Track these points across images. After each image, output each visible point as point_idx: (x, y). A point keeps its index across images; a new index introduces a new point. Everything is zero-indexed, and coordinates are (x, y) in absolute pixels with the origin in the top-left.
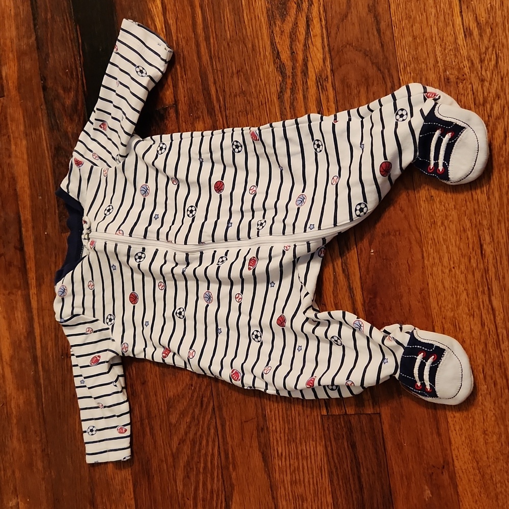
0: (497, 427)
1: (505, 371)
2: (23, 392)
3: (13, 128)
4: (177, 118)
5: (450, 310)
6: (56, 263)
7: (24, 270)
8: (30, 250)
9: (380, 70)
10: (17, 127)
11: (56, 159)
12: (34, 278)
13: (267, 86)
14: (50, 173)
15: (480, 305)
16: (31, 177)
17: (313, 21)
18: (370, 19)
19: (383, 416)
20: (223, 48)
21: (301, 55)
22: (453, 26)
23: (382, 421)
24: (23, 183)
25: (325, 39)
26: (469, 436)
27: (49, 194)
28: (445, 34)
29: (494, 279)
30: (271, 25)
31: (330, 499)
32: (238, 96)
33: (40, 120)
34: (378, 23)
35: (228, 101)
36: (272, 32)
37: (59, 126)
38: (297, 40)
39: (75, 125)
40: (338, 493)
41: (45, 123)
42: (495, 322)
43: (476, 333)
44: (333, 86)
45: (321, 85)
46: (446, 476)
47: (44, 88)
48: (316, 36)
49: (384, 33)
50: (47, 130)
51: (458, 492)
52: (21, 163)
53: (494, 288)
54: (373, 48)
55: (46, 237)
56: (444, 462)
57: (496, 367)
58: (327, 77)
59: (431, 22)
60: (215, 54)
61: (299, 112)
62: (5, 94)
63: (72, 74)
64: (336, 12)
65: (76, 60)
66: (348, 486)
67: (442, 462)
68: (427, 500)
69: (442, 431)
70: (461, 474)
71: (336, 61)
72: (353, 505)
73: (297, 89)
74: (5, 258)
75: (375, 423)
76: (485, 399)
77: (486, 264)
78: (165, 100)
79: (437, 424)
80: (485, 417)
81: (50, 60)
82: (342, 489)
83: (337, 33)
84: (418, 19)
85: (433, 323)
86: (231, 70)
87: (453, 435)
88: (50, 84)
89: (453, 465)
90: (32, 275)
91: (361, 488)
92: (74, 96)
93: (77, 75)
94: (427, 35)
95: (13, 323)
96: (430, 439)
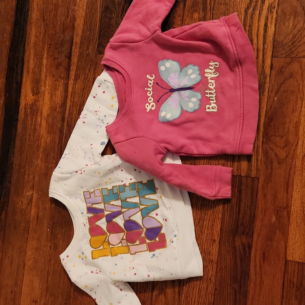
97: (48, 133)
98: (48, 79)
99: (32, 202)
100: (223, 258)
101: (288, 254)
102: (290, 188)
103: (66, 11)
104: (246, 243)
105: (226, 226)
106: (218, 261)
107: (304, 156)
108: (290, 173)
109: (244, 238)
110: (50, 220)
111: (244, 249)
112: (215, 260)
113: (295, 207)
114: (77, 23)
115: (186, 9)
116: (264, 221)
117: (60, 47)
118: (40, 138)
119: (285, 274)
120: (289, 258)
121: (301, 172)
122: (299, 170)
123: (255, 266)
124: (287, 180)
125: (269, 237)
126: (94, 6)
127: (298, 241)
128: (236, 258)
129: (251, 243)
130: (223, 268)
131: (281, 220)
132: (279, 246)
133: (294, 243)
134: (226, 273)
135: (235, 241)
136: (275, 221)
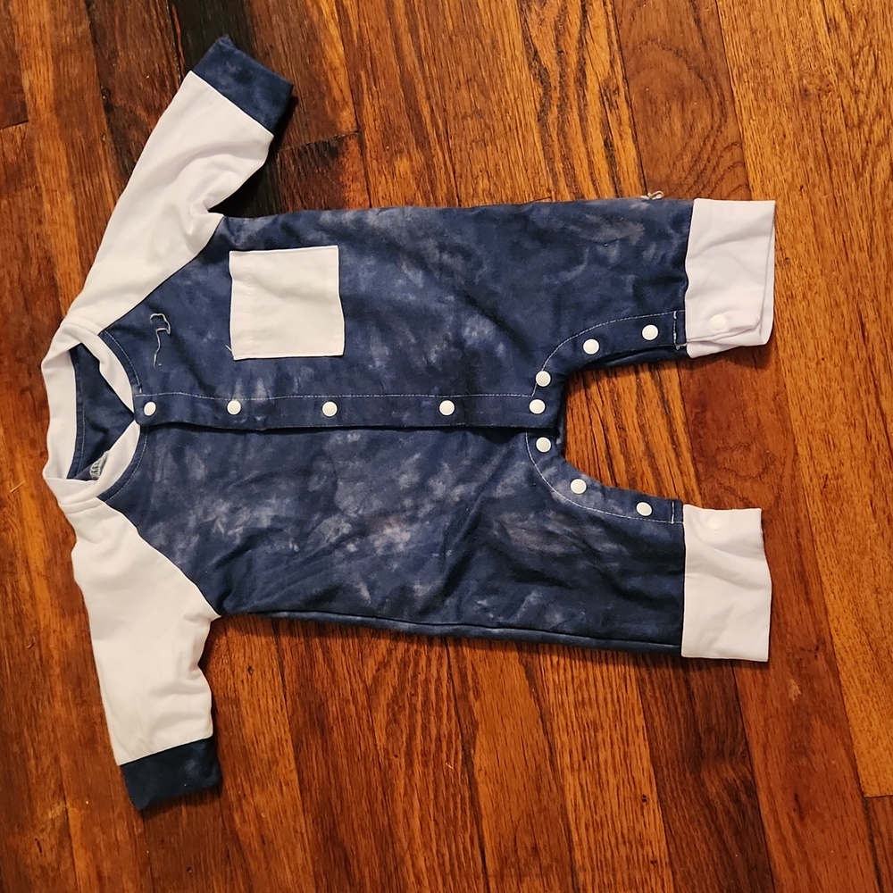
2: (73, 620)
3: (47, 175)
4: (362, 153)
5: (820, 420)
9: (702, 78)
10: (55, 173)
13: (519, 102)
15: (863, 410)
16: (84, 255)
17: (591, 4)
18: (684, 4)
20: (440, 44)
21: (574, 56)
22: (810, 14)
24: (68, 267)
25: (613, 33)
26: (854, 598)
28: (800, 27)
29: (882, 371)
30: (522, 10)
31: (640, 721)
32: (469, 118)
33: (100, 160)
34: (696, 9)
35: (453, 126)
36: (526, 21)
38: (567, 33)
40: (654, 710)
41: (110, 165)
42: (886, 432)
43: (859, 450)
44: (627, 102)
45: (607, 99)
46: (821, 663)
47: (109, 108)
48: (599, 27)
49: (705, 25)
50: (115, 176)
51: (840, 681)
52: (63, 232)
53: (883, 384)
54: (690, 47)
56: (818, 641)
58: (618, 88)
59: (777, 9)
60: (427, 54)
61: (574, 141)
62: (30, 117)
65: (171, 60)
66: (670, 696)
67: (815, 641)
68: (794, 699)
69: (813, 596)
70: (844, 654)
71: (631, 64)
72: (679, 723)
73: (569, 105)
74: (32, 395)
76: (876, 543)
77: (870, 351)
78: (339, 125)
79: (806, 587)
80: (876, 568)
81: (119, 61)
82: (659, 704)
83: (631, 24)
84: (758, 5)
85: (794, 440)
86: (456, 78)
87: (830, 600)
88: (119, 100)
89: (832, 643)
91: (691, 697)
94: (773, 28)
96: (795, 610)
97: (63, 616)
98: (18, 456)
99: (70, 837)
100: (684, 845)
101: (864, 780)
102: (814, 589)
103: (19, 244)
104: (738, 782)
105: (665, 747)
106: (673, 856)
107: (824, 487)
108: (799, 544)
109: (726, 768)
110: (141, 874)
111: (737, 801)
112: (662, 855)
113: (844, 639)
114: (62, 271)
115: (368, 155)
116: (769, 702)
117: (28, 355)
118: (41, 636)
119: (872, 841)
120: (872, 791)
121: (829, 533)
122: (823, 528)
123: (783, 840)
124: (799, 568)
125: (797, 745)
126: (100, 211)
127: (882, 735)
128: (720, 833)
129: (749, 777)
130: (693, 871)
131: (816, 686)
132: (834, 762)
133: (871, 742)
134: (706, 885)
135: (703, 784)
136: (799, 695)
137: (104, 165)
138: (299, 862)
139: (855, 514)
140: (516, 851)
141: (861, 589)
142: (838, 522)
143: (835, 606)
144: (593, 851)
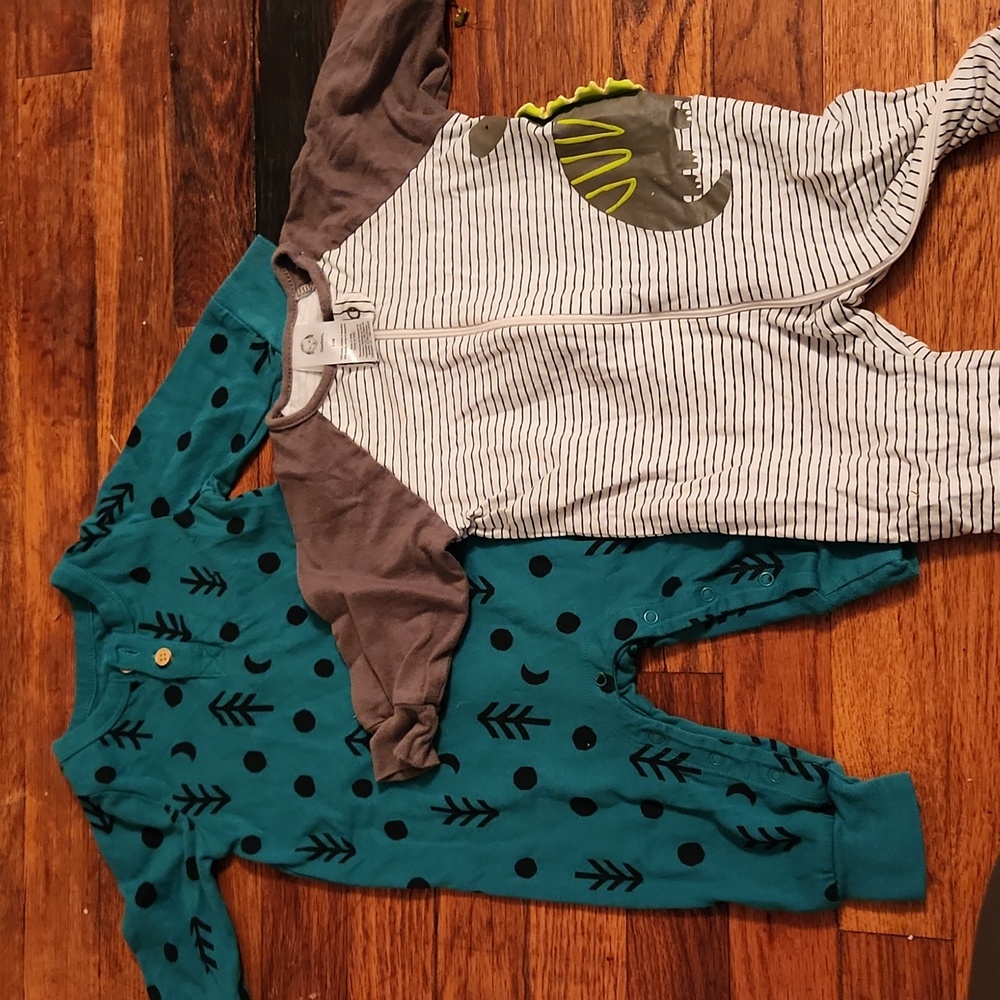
0: (909, 703)
1: (933, 618)
3: (102, 128)
6: (157, 377)
7: (90, 385)
8: (107, 350)
10: (110, 126)
11: (182, 194)
12: (111, 401)
14: (166, 217)
16: (127, 220)
17: (691, 30)
18: (788, 43)
19: (728, 677)
20: (526, 49)
21: (663, 83)
22: (920, 74)
23: (725, 685)
24: (110, 231)
25: (708, 64)
26: (864, 715)
27: (160, 255)
30: (617, 24)
33: (158, 121)
34: (800, 51)
36: (618, 37)
37: (197, 138)
38: (659, 57)
39: (228, 141)
41: (167, 127)
47: (175, 67)
48: (694, 55)
49: (807, 69)
50: (171, 141)
52: (109, 192)
55: (143, 329)
57: (920, 611)
59: (886, 64)
60: (510, 58)
62: (94, 65)
63: (233, 49)
64: (731, 22)
65: (246, 26)
69: (822, 706)
74: (53, 359)
75: (712, 688)
76: (897, 659)
79: (815, 696)
80: (893, 688)
81: (193, 19)
83: (729, 57)
84: (866, 56)
86: (536, 88)
87: (839, 713)
88: (187, 60)
90: (106, 396)
92: (232, 88)
93: (244, 54)
95: (56, 476)
96: (800, 717)
137: (161, 127)
138: (249, 894)
139: (880, 626)
140: (470, 923)
141: (873, 707)
142: (860, 630)
143: (843, 721)
144: (550, 937)
